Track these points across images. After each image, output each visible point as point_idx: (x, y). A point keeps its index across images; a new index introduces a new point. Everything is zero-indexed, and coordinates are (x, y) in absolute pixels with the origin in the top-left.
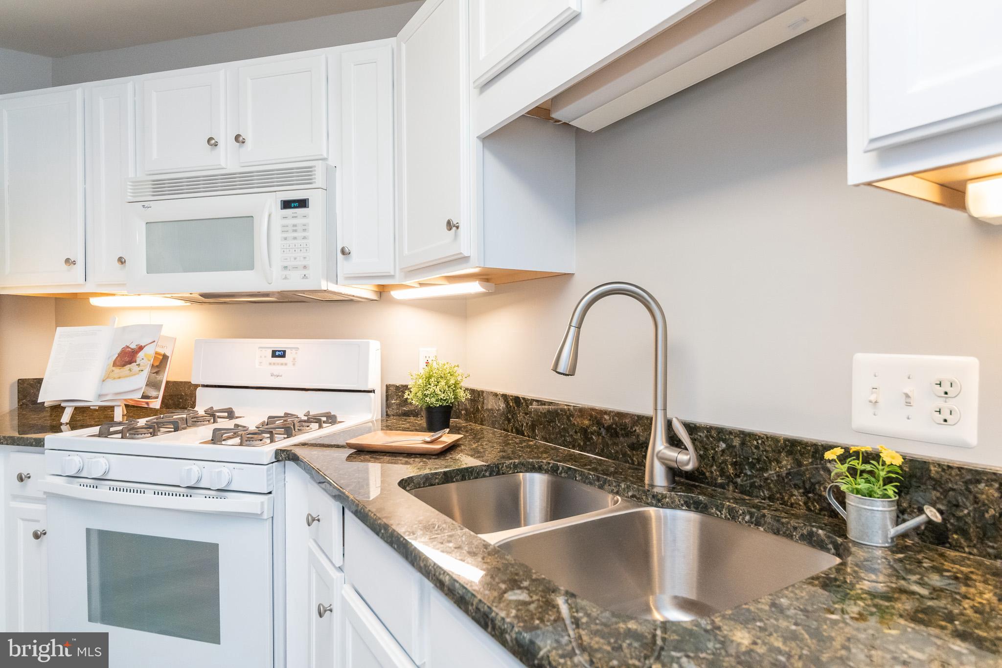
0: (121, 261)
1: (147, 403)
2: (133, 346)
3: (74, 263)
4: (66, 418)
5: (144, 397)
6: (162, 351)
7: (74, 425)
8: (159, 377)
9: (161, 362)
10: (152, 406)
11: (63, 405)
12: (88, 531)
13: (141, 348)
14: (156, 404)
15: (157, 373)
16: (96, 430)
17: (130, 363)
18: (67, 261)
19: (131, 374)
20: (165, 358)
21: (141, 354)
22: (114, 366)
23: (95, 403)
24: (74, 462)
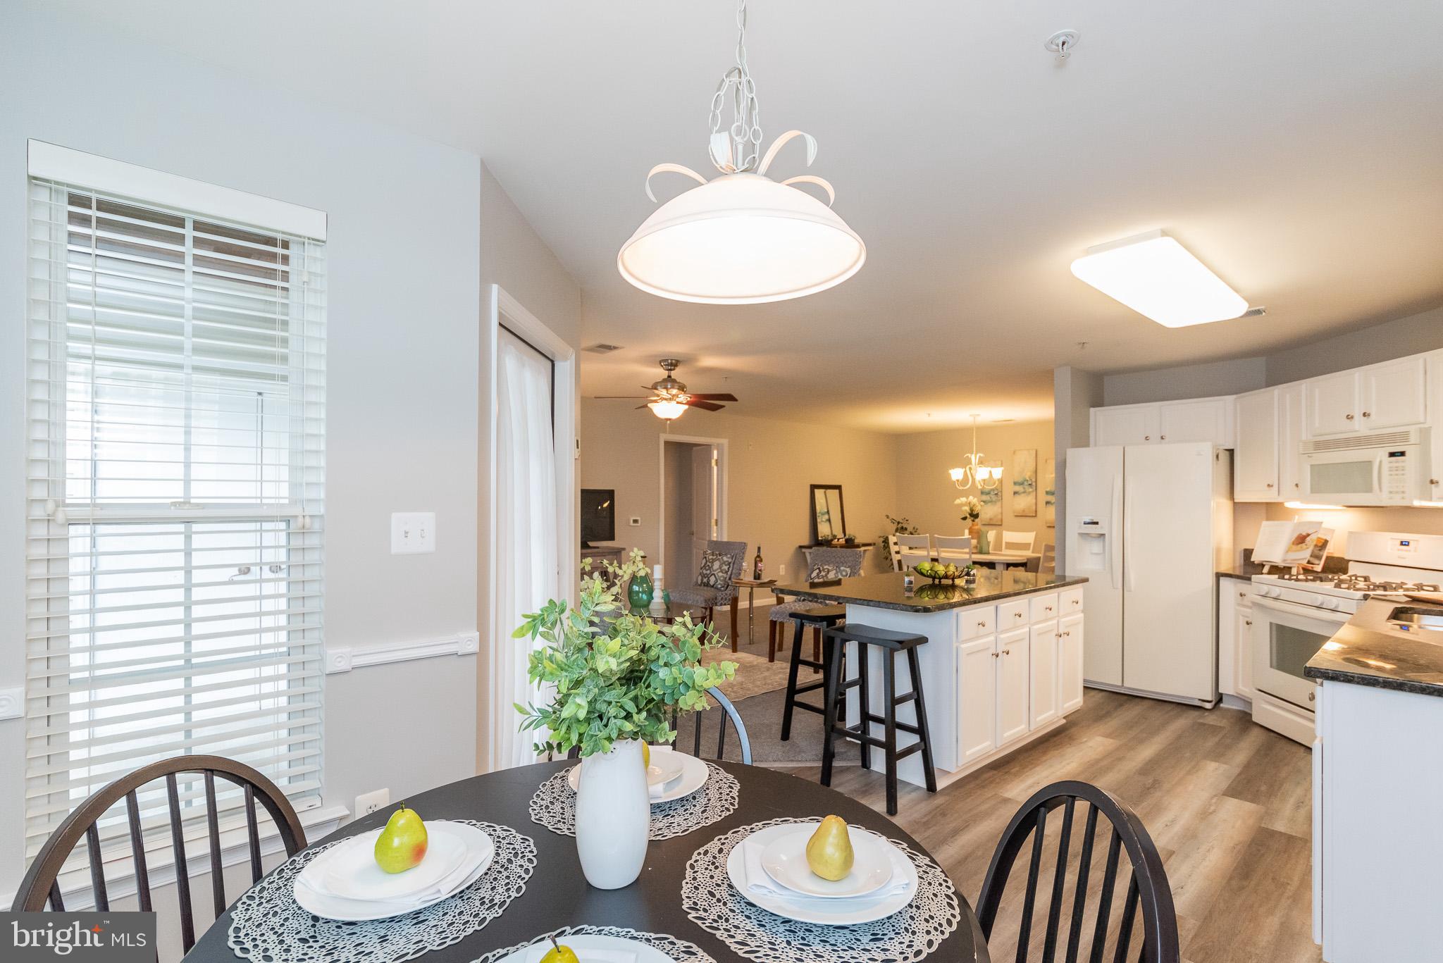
0: (1297, 485)
1: (1312, 567)
2: (1304, 534)
3: (1272, 486)
4: (1266, 570)
5: (1309, 562)
6: (1325, 538)
7: (1269, 573)
8: (1321, 553)
9: (1324, 544)
10: (1315, 569)
11: (1264, 563)
12: (1271, 624)
13: (1308, 535)
14: (1319, 568)
15: (1320, 550)
16: (1277, 576)
17: (1302, 543)
18: (1269, 485)
19: (1302, 549)
20: (1326, 542)
21: (1308, 539)
22: (1293, 544)
23: (1281, 564)
24: (1264, 589)
